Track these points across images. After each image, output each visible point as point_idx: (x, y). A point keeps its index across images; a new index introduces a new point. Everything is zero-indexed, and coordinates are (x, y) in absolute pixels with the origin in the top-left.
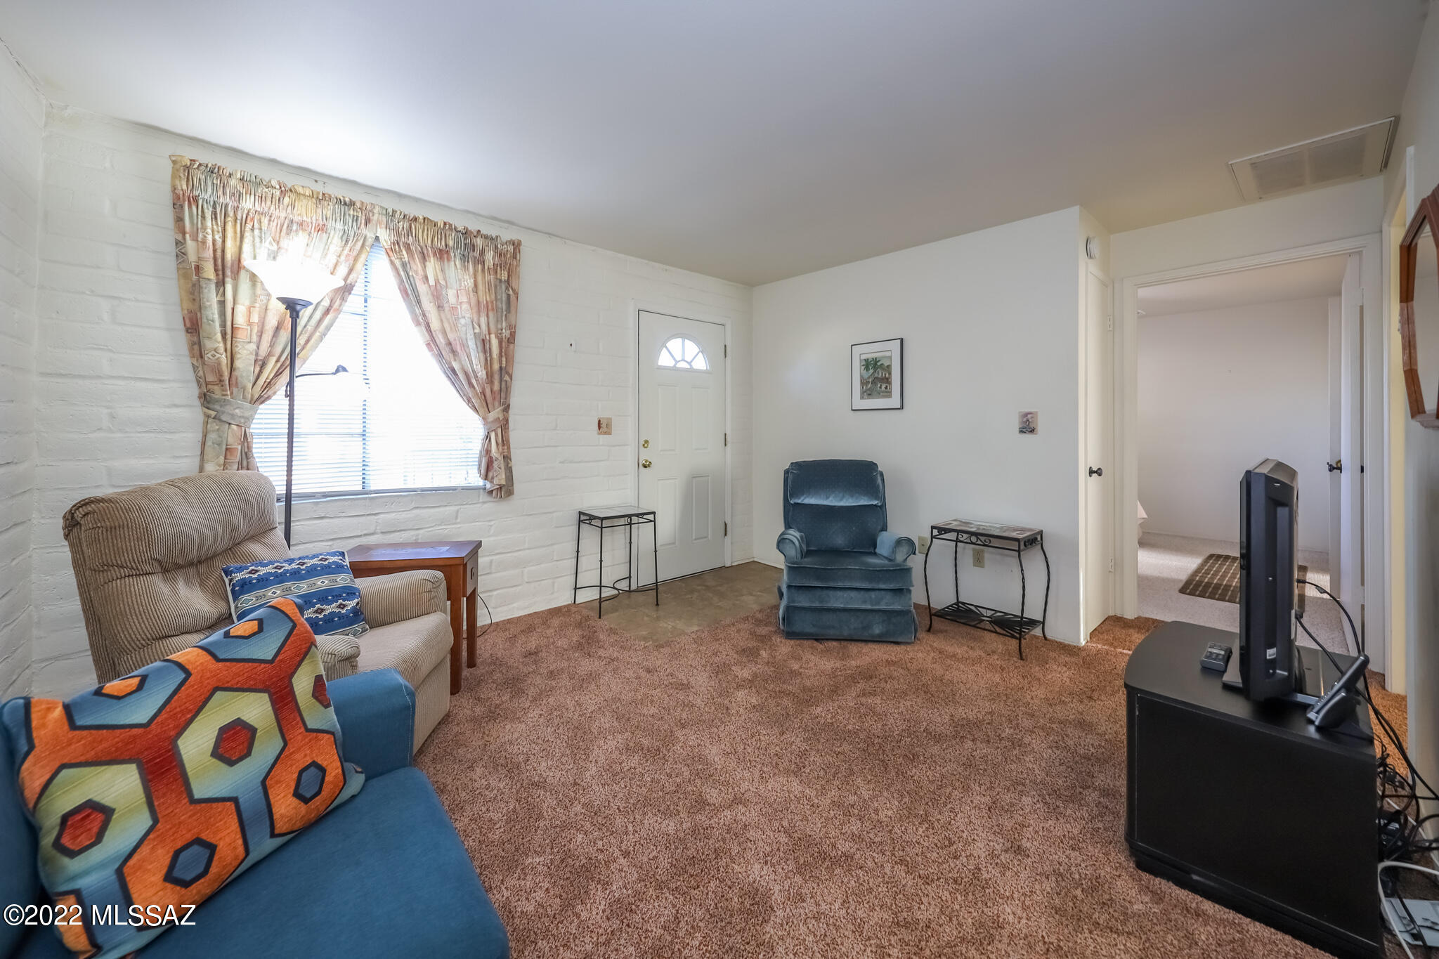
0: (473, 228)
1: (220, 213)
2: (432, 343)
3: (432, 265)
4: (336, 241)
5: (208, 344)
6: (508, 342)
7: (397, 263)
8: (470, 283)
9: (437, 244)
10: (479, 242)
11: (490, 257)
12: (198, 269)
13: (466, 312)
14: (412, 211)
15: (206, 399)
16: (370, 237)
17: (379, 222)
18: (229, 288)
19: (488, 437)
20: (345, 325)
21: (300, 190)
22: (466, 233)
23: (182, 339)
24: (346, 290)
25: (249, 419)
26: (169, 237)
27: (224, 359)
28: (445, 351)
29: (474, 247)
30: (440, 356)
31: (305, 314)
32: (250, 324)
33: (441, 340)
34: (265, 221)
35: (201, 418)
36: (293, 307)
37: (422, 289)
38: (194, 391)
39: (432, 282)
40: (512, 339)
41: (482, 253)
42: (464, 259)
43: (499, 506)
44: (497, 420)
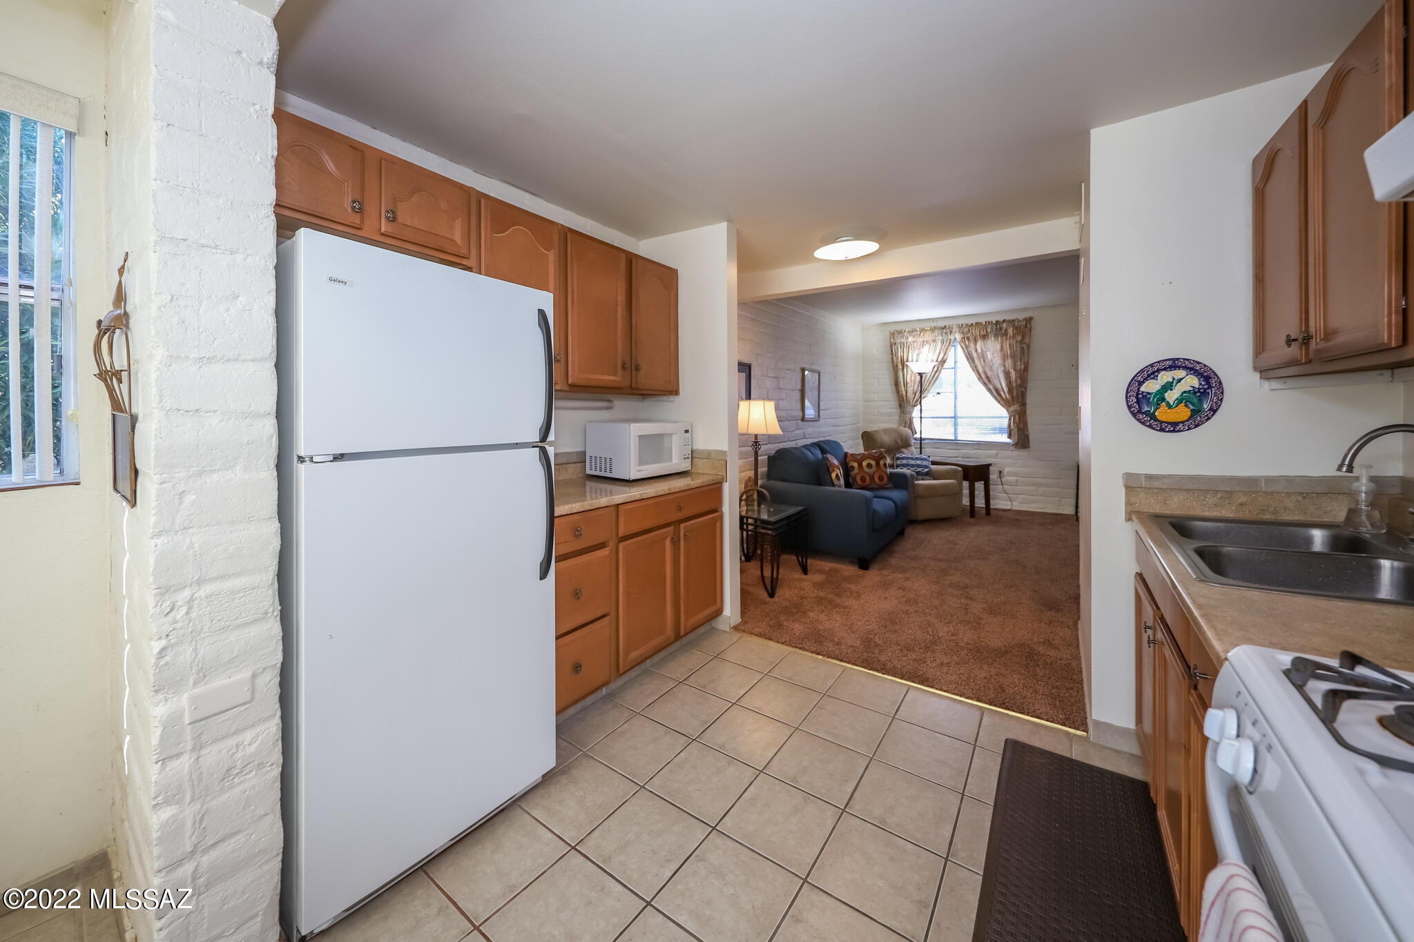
0: (1001, 319)
1: (903, 345)
2: (980, 377)
3: (979, 344)
4: (939, 344)
5: (900, 389)
6: (1023, 374)
7: (964, 346)
8: (999, 347)
9: (982, 333)
10: (1004, 325)
11: (1010, 331)
12: (897, 366)
13: (997, 361)
14: (970, 321)
15: (901, 406)
16: (952, 338)
17: (956, 331)
18: (905, 370)
19: (1010, 419)
20: (945, 374)
21: (926, 328)
22: (997, 322)
23: (894, 387)
24: (943, 361)
25: (912, 413)
26: (890, 356)
27: (904, 393)
28: (986, 380)
29: (1001, 329)
30: (985, 384)
31: (924, 376)
32: (911, 381)
33: (983, 376)
34: (915, 344)
35: (899, 412)
36: (921, 375)
37: (975, 355)
38: (898, 403)
39: (979, 351)
40: (1026, 369)
41: (1006, 330)
42: (996, 336)
43: (1022, 453)
44: (1016, 411)
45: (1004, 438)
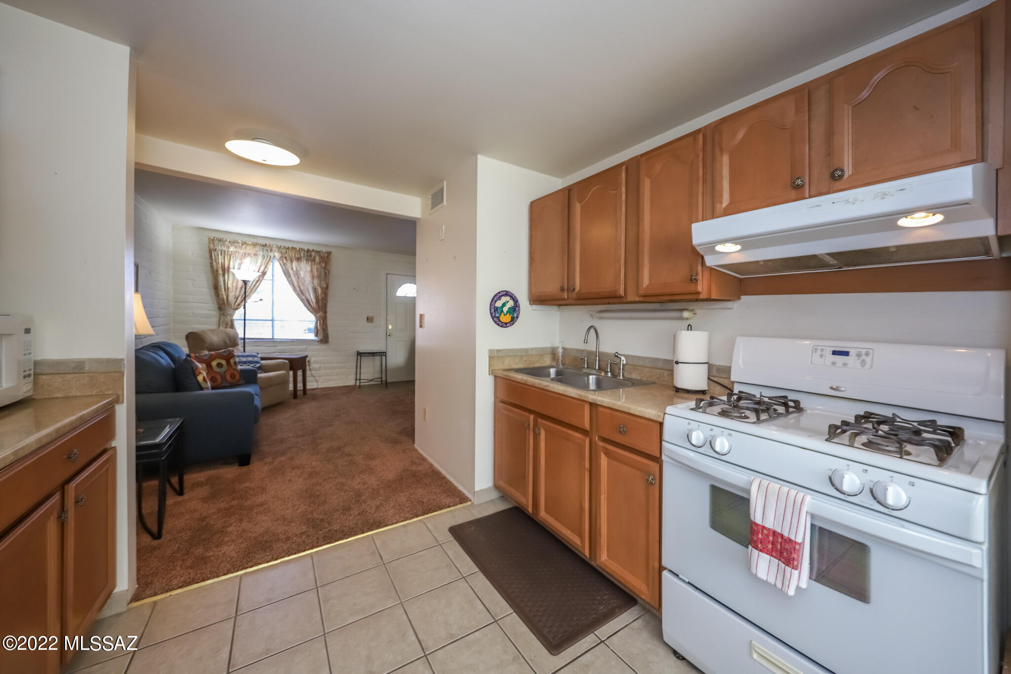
0: (311, 249)
1: (223, 253)
2: (295, 290)
3: (295, 264)
4: (260, 259)
5: (220, 293)
6: (326, 290)
7: (282, 264)
8: (309, 269)
9: (297, 256)
10: (313, 254)
11: (317, 259)
12: (217, 271)
13: (308, 279)
14: (287, 245)
15: (220, 308)
16: (272, 255)
17: (275, 251)
18: (226, 276)
19: (317, 322)
20: (265, 285)
21: (248, 243)
22: (308, 251)
23: (213, 291)
24: (264, 273)
25: (233, 315)
26: (208, 261)
27: (225, 297)
28: (301, 293)
29: (311, 256)
30: (298, 295)
32: (233, 286)
33: (298, 289)
34: (237, 254)
35: (219, 314)
36: (245, 283)
37: (291, 272)
38: (216, 306)
39: (295, 269)
40: (327, 288)
41: (314, 258)
42: (307, 260)
43: (324, 347)
44: (320, 316)
45: (312, 336)
